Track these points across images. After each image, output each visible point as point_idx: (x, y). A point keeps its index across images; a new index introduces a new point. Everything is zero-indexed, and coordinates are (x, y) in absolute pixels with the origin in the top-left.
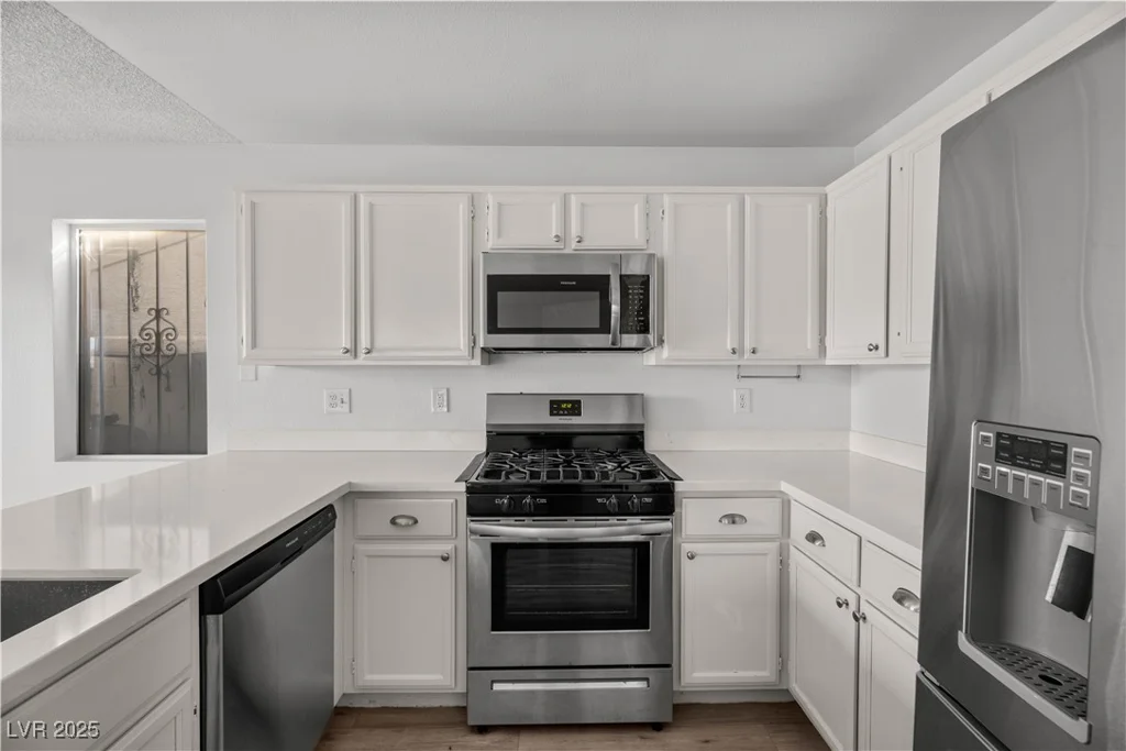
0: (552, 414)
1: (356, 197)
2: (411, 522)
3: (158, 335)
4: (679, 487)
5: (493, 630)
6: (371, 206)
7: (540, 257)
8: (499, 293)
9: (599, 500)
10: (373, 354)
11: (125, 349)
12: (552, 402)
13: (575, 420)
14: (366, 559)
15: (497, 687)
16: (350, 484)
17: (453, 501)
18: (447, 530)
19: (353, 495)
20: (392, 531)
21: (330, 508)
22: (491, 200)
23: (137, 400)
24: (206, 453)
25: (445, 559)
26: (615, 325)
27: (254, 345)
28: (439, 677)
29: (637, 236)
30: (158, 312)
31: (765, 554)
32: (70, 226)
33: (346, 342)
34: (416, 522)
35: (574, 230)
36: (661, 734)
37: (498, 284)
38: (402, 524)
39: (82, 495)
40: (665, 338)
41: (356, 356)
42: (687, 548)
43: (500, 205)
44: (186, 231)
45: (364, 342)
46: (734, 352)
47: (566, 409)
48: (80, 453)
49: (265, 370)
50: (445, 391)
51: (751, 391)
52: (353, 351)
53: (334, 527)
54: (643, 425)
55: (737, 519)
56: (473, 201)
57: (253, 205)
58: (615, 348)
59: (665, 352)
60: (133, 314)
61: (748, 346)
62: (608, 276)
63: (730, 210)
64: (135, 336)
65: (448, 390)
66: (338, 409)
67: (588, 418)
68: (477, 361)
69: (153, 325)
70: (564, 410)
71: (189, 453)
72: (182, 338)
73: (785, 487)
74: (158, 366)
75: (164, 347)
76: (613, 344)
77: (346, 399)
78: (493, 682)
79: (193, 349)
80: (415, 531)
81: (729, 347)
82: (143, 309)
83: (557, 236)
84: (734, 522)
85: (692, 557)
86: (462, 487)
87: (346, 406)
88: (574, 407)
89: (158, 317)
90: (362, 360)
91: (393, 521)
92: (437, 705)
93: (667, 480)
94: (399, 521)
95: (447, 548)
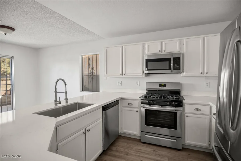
0: (159, 87)
1: (122, 47)
2: (131, 104)
3: (92, 72)
4: (184, 101)
5: (145, 125)
6: (125, 48)
7: (155, 55)
8: (148, 63)
9: (166, 103)
10: (125, 75)
11: (88, 74)
12: (160, 84)
13: (164, 88)
14: (124, 110)
15: (146, 136)
16: (121, 97)
17: (138, 101)
18: (137, 106)
19: (122, 99)
20: (128, 106)
21: (118, 100)
22: (147, 45)
23: (90, 83)
24: (99, 92)
25: (137, 112)
26: (172, 68)
27: (107, 74)
28: (136, 133)
29: (177, 49)
30: (92, 68)
31: (206, 118)
32: (81, 55)
33: (121, 73)
34: (132, 104)
35: (163, 49)
36: (179, 151)
37: (148, 61)
38: (130, 105)
39: (83, 97)
40: (184, 70)
41: (122, 75)
42: (186, 115)
43: (148, 45)
44: (96, 55)
45: (124, 73)
46: (201, 73)
47: (163, 86)
48: (83, 91)
49: (108, 78)
50: (138, 82)
51: (209, 82)
52: (122, 74)
53: (119, 104)
54: (180, 89)
55: (199, 110)
56: (143, 45)
57: (107, 50)
58: (172, 73)
59: (184, 74)
60: (89, 69)
61: (205, 72)
62: (170, 58)
63: (201, 41)
64: (89, 72)
65: (139, 81)
66: (120, 85)
67: (167, 88)
68: (144, 76)
69: (92, 70)
70: (162, 86)
71: (97, 92)
72: (96, 72)
73: (210, 103)
74: (92, 77)
75: (93, 74)
76: (171, 72)
77: (121, 83)
78: (145, 135)
79: (98, 74)
80: (132, 106)
81: (200, 72)
82: (90, 68)
83: (160, 51)
84: (198, 110)
85: (187, 117)
86: (140, 99)
87: (121, 84)
88: (164, 85)
89: (92, 69)
90: (123, 76)
91: (128, 104)
92: (136, 138)
93: (181, 100)
94: (129, 104)
95: (137, 110)
